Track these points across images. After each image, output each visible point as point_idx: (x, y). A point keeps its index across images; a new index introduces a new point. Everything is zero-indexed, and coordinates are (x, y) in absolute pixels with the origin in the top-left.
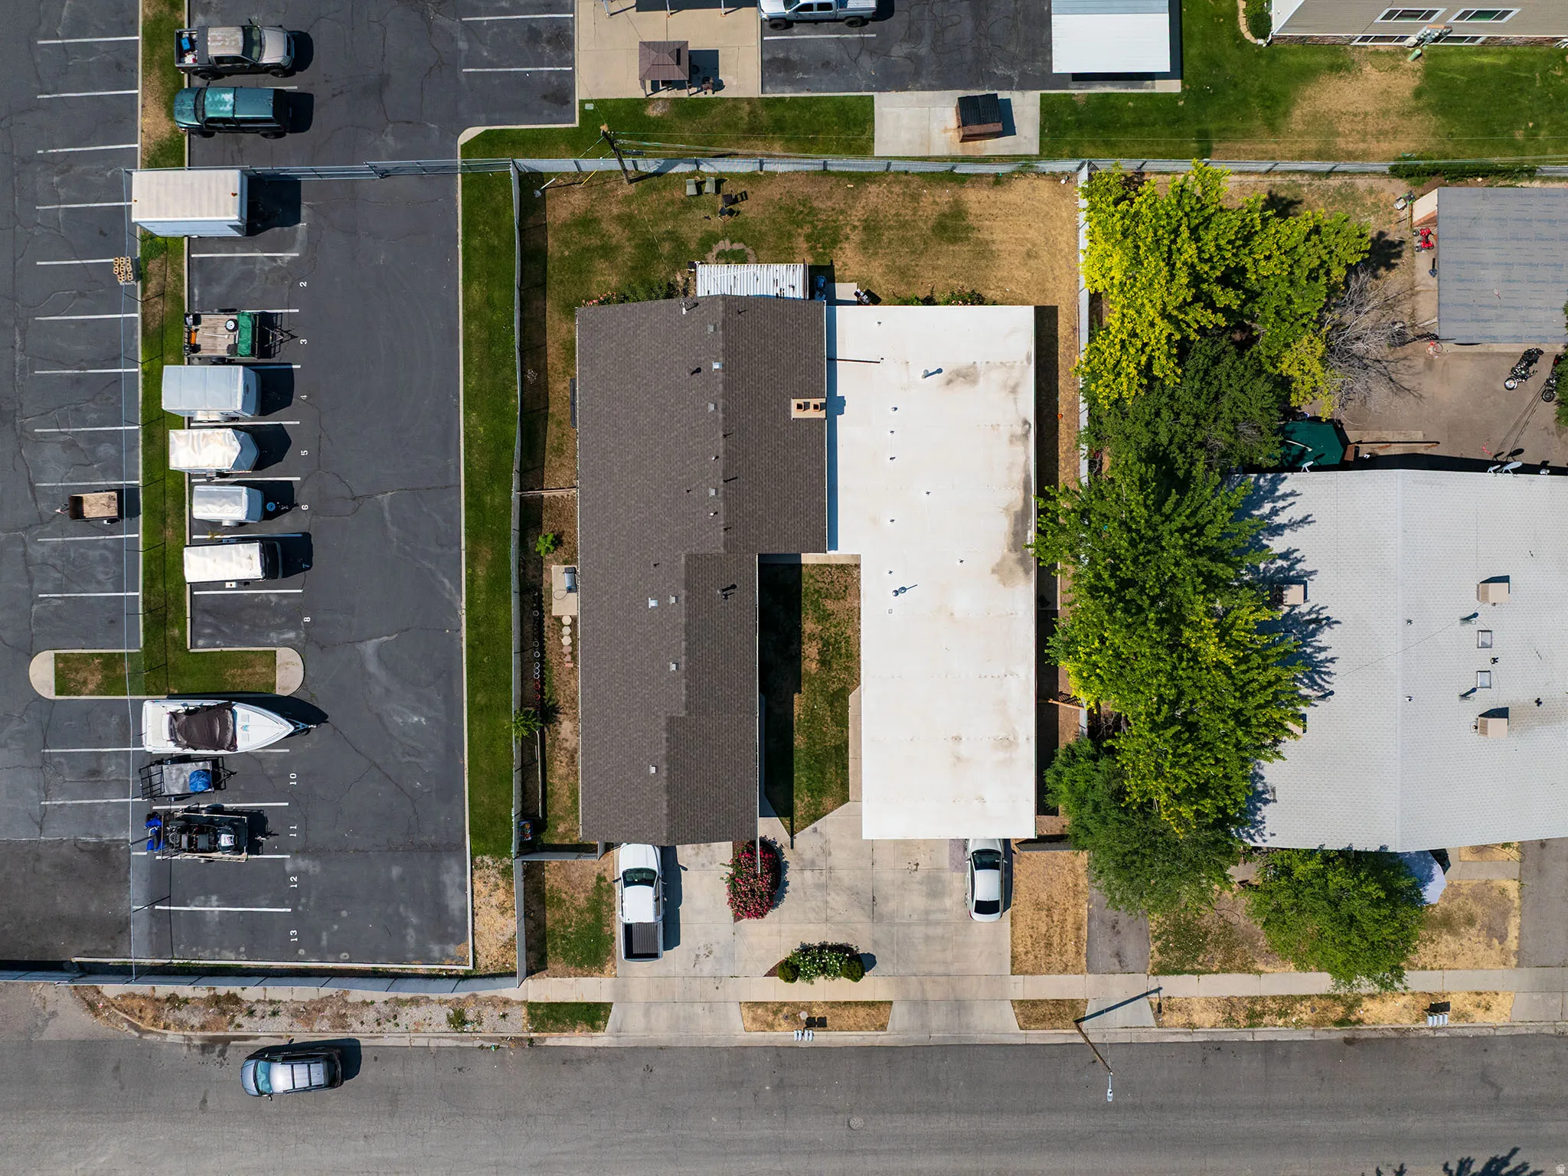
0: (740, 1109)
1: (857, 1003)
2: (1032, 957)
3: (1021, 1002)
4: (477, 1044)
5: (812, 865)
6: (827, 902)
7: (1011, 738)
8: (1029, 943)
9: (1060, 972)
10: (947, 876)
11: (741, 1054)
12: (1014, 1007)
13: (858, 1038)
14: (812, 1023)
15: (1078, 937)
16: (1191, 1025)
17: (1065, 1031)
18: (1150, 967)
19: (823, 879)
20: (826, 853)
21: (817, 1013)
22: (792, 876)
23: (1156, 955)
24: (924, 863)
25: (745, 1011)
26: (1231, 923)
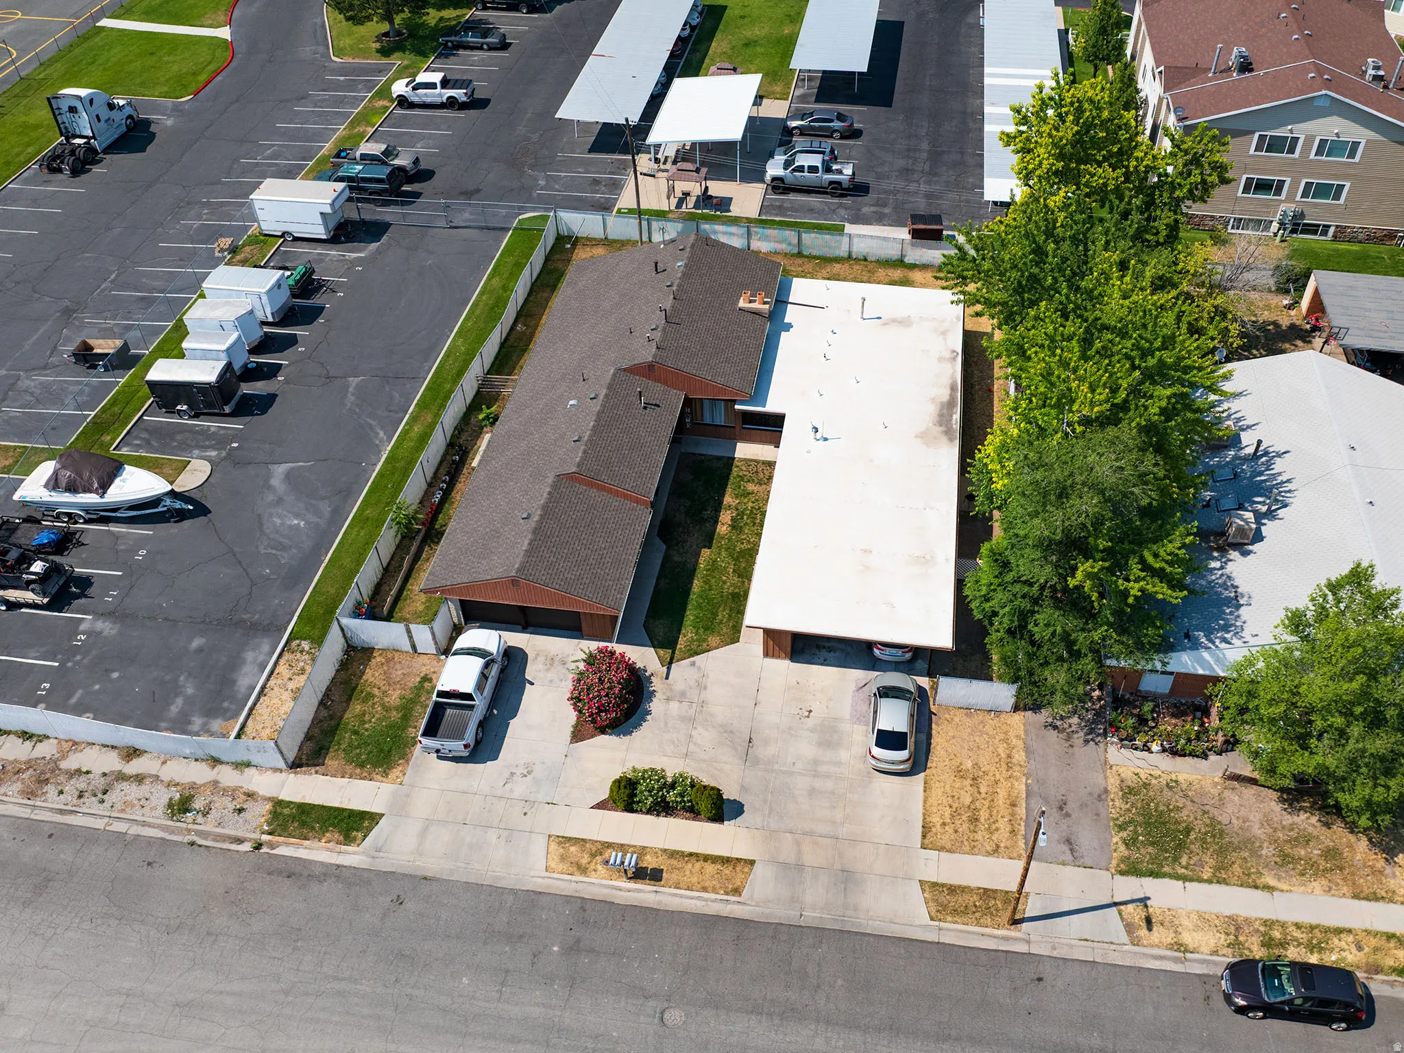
0: (507, 971)
1: (707, 858)
2: (951, 831)
3: (934, 885)
4: (187, 839)
5: (682, 697)
6: (691, 736)
7: (928, 557)
8: (947, 815)
9: (988, 854)
10: (846, 727)
11: (532, 900)
12: (923, 891)
13: (699, 903)
14: (640, 874)
15: (1013, 815)
16: (1179, 947)
17: (996, 932)
18: (1114, 862)
19: (692, 712)
20: (702, 687)
21: (650, 862)
22: (656, 706)
23: (1122, 848)
24: (819, 710)
25: (553, 846)
26: (1219, 823)
